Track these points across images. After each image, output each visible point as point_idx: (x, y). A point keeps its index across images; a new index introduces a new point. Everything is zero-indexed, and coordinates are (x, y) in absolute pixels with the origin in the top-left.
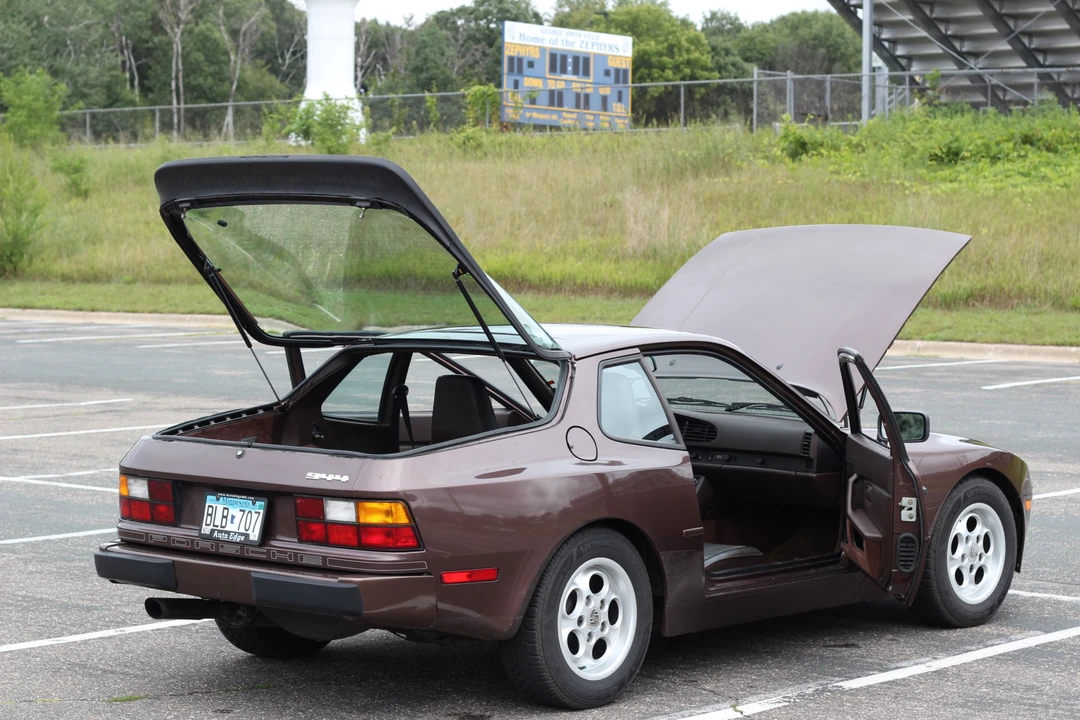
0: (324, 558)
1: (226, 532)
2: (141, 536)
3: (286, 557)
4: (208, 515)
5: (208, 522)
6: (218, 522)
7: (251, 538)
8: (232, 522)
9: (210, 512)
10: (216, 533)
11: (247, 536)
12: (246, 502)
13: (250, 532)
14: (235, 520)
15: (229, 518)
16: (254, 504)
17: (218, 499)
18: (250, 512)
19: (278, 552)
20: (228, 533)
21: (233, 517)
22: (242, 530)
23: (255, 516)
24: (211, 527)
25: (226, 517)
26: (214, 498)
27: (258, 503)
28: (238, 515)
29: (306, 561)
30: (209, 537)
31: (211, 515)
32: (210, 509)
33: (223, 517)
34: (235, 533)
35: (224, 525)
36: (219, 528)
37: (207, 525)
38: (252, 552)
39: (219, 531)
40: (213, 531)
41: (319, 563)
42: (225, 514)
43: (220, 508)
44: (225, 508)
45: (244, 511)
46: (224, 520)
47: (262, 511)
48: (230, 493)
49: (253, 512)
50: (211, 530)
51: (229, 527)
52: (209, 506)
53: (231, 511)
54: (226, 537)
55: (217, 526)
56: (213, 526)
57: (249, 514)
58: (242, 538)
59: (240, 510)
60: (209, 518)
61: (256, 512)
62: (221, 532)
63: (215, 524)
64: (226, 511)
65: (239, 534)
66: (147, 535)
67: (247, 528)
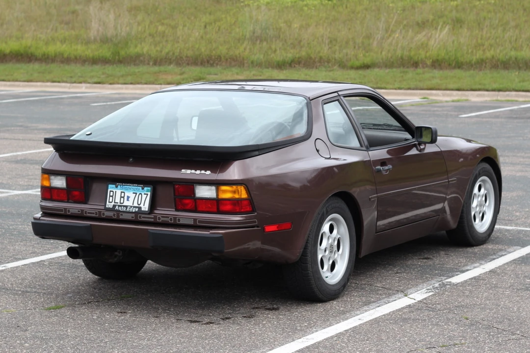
0: (195, 220)
1: (124, 206)
2: (61, 210)
3: (168, 219)
4: (110, 196)
5: (111, 201)
6: (118, 200)
7: (143, 209)
8: (128, 200)
9: (111, 195)
10: (117, 207)
11: (140, 208)
12: (138, 188)
13: (142, 205)
14: (129, 199)
15: (126, 198)
16: (143, 189)
17: (117, 187)
19: (162, 217)
20: (126, 207)
21: (128, 197)
22: (135, 204)
23: (144, 196)
24: (113, 203)
25: (123, 197)
26: (114, 186)
27: (146, 188)
28: (132, 196)
29: (182, 222)
30: (113, 209)
31: (112, 196)
32: (112, 193)
33: (121, 197)
34: (131, 207)
35: (122, 202)
36: (119, 204)
38: (144, 217)
39: (119, 206)
40: (114, 206)
42: (123, 195)
43: (119, 192)
44: (122, 192)
45: (136, 194)
46: (122, 199)
47: (149, 193)
48: (126, 182)
49: (143, 194)
50: (114, 205)
51: (126, 203)
52: (110, 191)
53: (127, 194)
54: (124, 209)
55: (118, 203)
56: (115, 203)
57: (140, 195)
58: (137, 209)
59: (134, 193)
60: (111, 198)
61: (145, 194)
62: (121, 206)
63: (116, 202)
64: (123, 194)
65: (134, 207)
66: (65, 209)
67: (139, 203)
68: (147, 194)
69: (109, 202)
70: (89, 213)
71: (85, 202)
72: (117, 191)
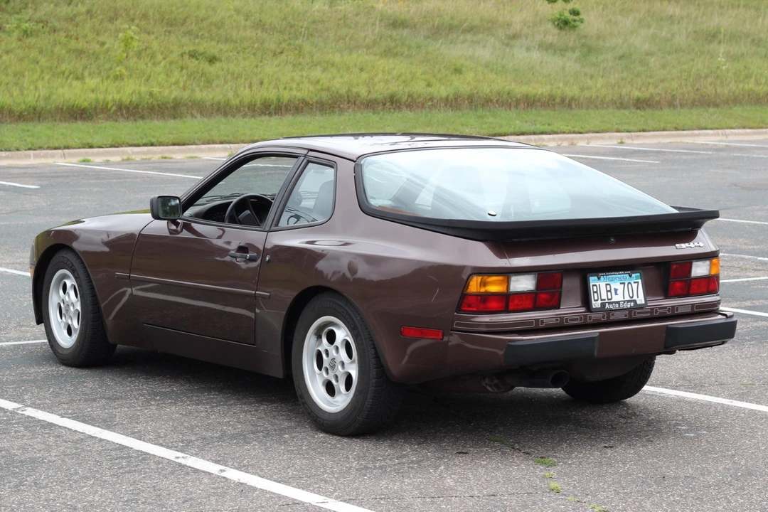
0: (693, 305)
1: (616, 302)
2: (531, 323)
3: (666, 311)
4: (594, 292)
5: (596, 298)
7: (638, 303)
8: (616, 294)
9: (595, 290)
10: (607, 306)
11: (635, 301)
12: (624, 276)
13: (635, 298)
14: (618, 293)
15: (613, 291)
16: (630, 276)
17: (599, 279)
18: (629, 283)
19: (660, 308)
20: (618, 302)
21: (616, 290)
22: (627, 298)
23: (635, 286)
24: (600, 302)
25: (610, 291)
26: (596, 278)
27: (634, 275)
28: (620, 288)
29: (680, 311)
30: (603, 308)
31: (596, 292)
32: (595, 287)
33: (607, 291)
34: (624, 302)
35: (610, 297)
36: (607, 301)
37: (595, 300)
38: (639, 313)
39: (609, 303)
40: (603, 305)
41: (689, 310)
42: (608, 289)
43: (603, 285)
44: (607, 285)
45: (624, 283)
46: (609, 293)
47: (640, 281)
48: (609, 272)
49: (632, 283)
50: (601, 304)
51: (615, 299)
52: (593, 285)
53: (613, 286)
54: (617, 306)
56: (602, 300)
57: (630, 285)
58: (632, 304)
59: (621, 283)
60: (595, 294)
61: (635, 282)
62: (612, 303)
63: (603, 298)
64: (608, 286)
65: (628, 301)
66: (537, 320)
67: (631, 296)
68: (638, 282)
70: (571, 320)
71: (558, 307)
72: (600, 283)
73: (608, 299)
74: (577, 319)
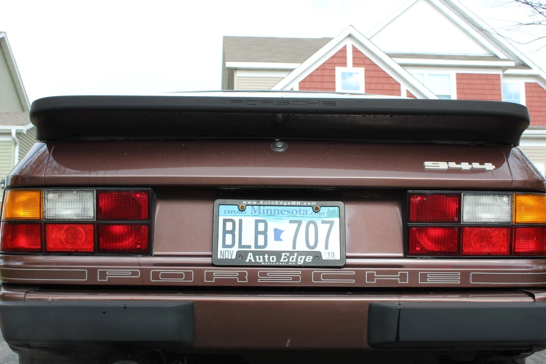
0: (465, 274)
1: (270, 253)
2: (79, 274)
3: (395, 278)
4: (225, 232)
5: (229, 242)
6: (248, 241)
7: (325, 257)
8: (277, 238)
9: (229, 229)
10: (250, 257)
11: (318, 255)
12: (303, 210)
13: (320, 248)
14: (282, 237)
15: (271, 234)
16: (316, 210)
17: (242, 209)
18: (311, 222)
19: (378, 272)
20: (278, 254)
21: (278, 234)
22: (301, 246)
23: (323, 229)
24: (236, 249)
25: (265, 233)
26: (235, 208)
27: (324, 209)
28: (288, 229)
29: (431, 281)
30: (238, 263)
31: (232, 232)
32: (229, 226)
33: (257, 233)
34: (292, 253)
35: (261, 242)
36: (253, 249)
37: (226, 247)
38: (325, 277)
39: (257, 253)
40: (241, 255)
41: (456, 281)
42: (261, 227)
43: (249, 221)
44: (257, 222)
45: (300, 223)
46: (261, 238)
47: (337, 221)
48: (266, 199)
49: (319, 223)
50: (238, 253)
51: (273, 246)
52: (225, 221)
53: (272, 225)
54: (273, 260)
55: (249, 247)
56: (240, 246)
57: (312, 227)
58: (309, 259)
59: (291, 222)
60: (229, 237)
61: (323, 222)
62: (263, 253)
63: (243, 243)
65: (300, 253)
66: (93, 272)
67: (312, 243)
68: (332, 223)
69: (224, 246)
70: (164, 276)
71: (148, 252)
72: (244, 218)
73: (256, 246)
74: (180, 276)
